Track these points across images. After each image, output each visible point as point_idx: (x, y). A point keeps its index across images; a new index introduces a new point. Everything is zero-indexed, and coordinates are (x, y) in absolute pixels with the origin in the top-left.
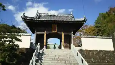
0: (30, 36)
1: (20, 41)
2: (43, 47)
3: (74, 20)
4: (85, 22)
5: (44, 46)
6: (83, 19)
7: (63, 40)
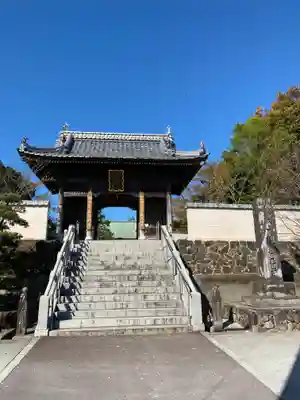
0: (47, 209)
1: (25, 224)
2: (85, 235)
3: (174, 155)
4: (202, 163)
5: (88, 233)
6: (196, 154)
7: (142, 215)
